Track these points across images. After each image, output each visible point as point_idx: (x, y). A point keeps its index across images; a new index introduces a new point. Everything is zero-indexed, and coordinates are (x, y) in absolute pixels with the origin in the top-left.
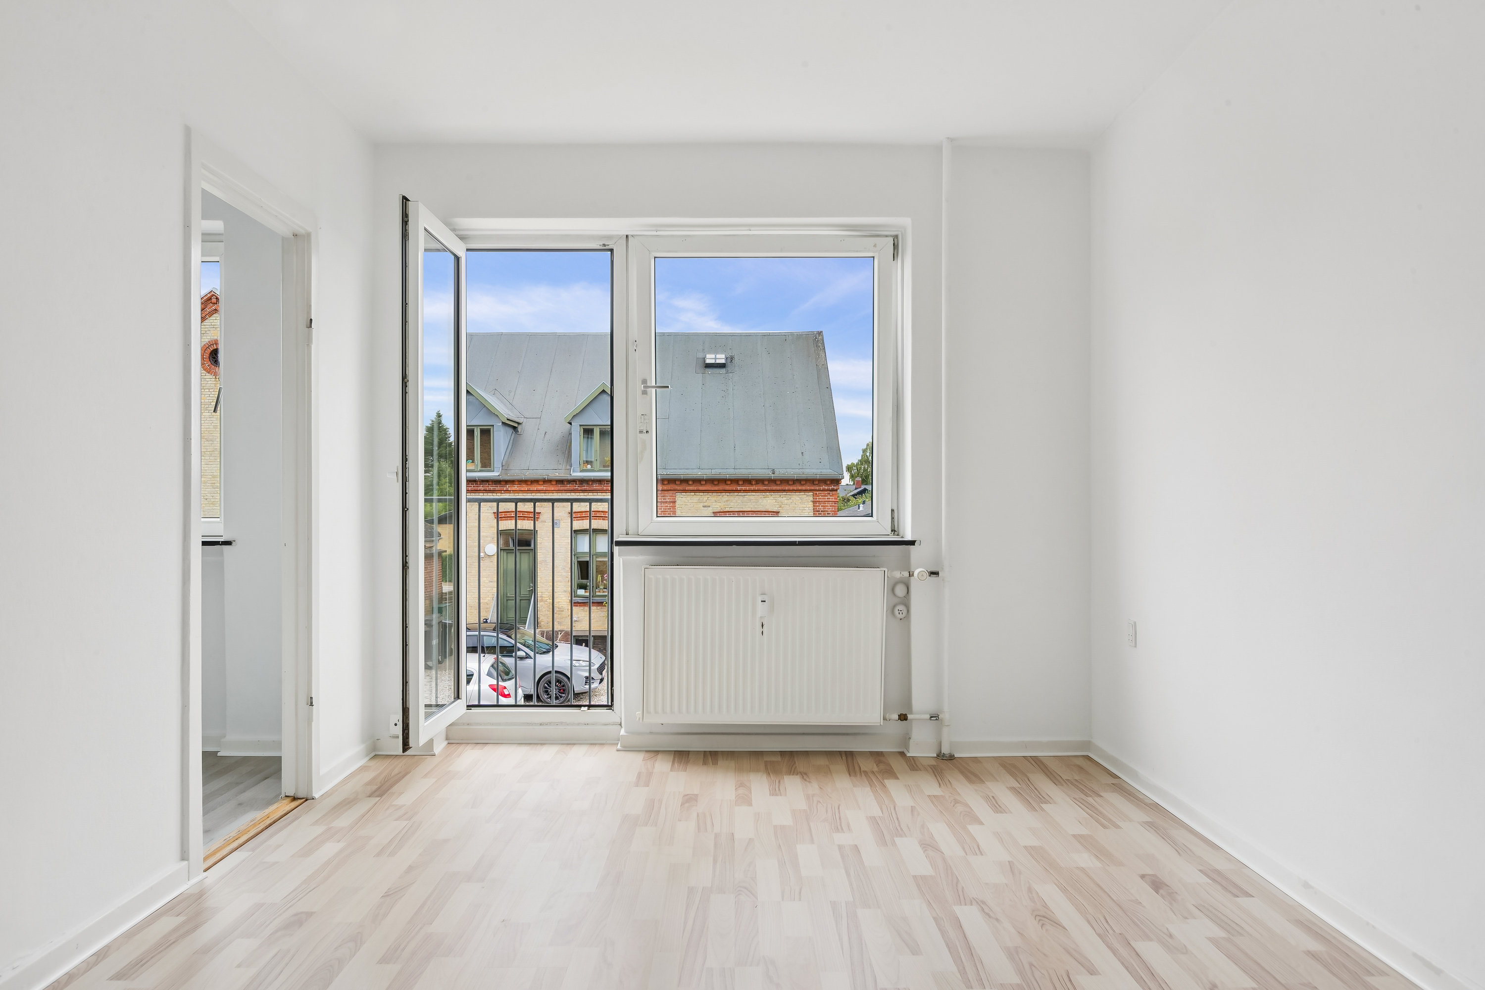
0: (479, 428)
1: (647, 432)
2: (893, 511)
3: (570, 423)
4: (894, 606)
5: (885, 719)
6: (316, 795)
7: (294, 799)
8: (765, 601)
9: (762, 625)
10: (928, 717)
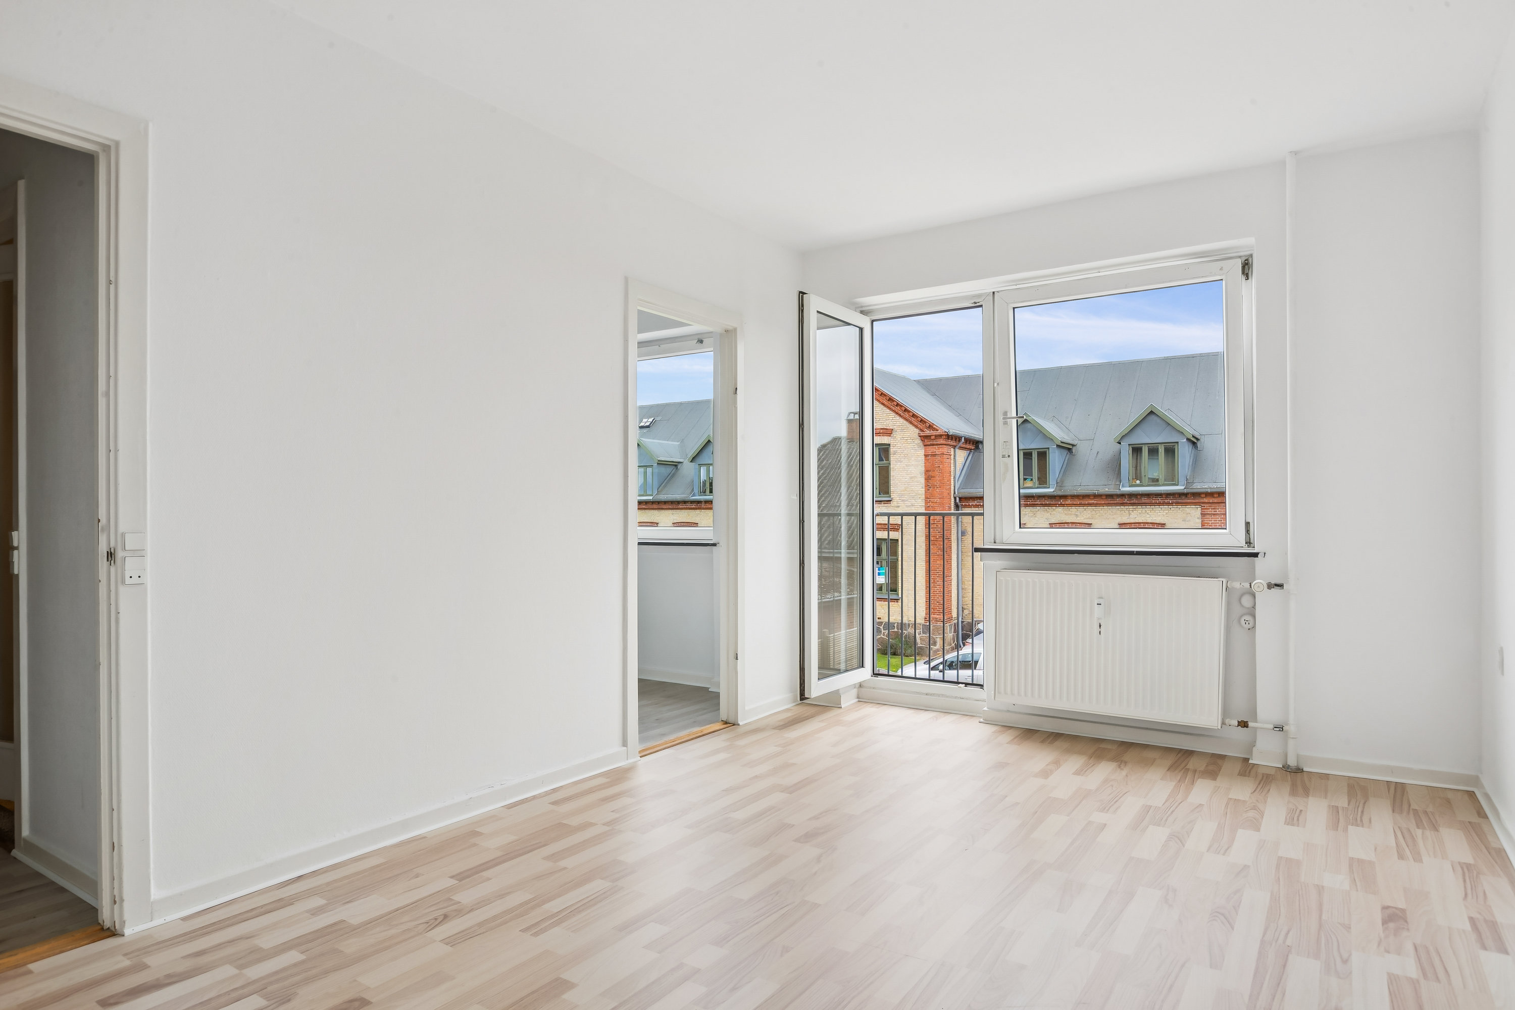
0: (1036, 451)
1: (1009, 456)
2: (1247, 524)
3: (1120, 443)
4: (1241, 616)
5: (1223, 723)
6: (741, 723)
7: (726, 723)
8: (1101, 604)
9: (1100, 626)
10: (1272, 726)
